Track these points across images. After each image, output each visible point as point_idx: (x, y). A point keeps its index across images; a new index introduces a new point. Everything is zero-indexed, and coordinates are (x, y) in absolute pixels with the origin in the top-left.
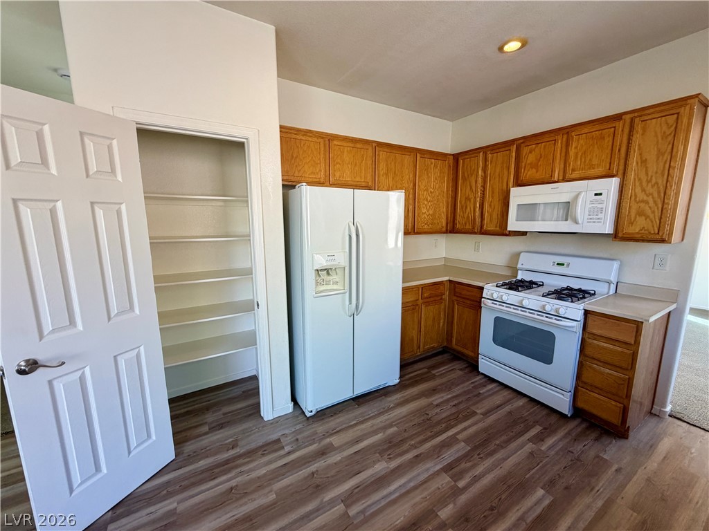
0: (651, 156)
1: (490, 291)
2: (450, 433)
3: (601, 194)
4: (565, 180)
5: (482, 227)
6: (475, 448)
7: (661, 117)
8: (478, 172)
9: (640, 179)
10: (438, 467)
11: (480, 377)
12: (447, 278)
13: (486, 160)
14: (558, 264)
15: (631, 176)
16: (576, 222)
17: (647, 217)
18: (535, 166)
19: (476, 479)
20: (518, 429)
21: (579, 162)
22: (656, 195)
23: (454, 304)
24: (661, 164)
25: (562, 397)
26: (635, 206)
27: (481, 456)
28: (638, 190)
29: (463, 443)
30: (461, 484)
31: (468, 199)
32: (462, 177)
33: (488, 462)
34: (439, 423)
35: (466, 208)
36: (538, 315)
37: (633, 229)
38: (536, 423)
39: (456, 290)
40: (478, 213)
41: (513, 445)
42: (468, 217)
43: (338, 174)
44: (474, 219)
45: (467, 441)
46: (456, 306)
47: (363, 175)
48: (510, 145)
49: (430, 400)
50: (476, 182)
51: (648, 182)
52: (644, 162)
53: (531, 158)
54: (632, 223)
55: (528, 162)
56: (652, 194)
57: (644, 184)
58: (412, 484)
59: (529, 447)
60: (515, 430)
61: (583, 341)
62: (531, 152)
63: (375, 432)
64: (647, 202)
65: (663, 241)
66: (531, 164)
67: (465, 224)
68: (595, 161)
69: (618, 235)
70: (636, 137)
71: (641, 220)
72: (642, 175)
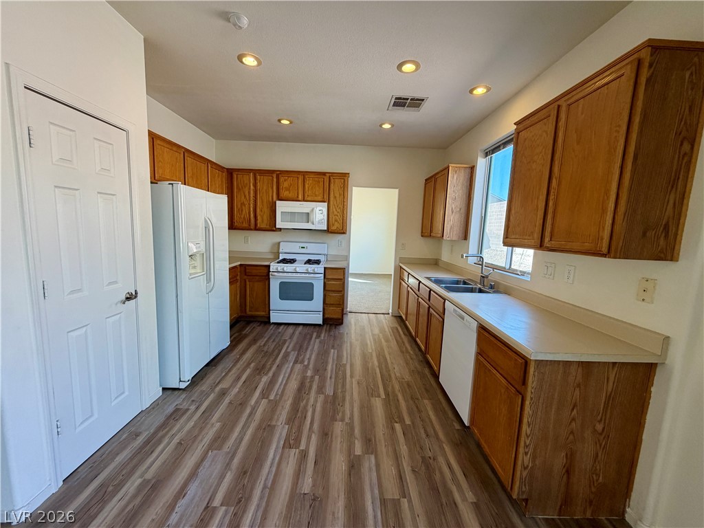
0: (337, 196)
1: (274, 266)
2: (283, 351)
4: (304, 200)
5: (256, 225)
6: (299, 351)
7: (339, 179)
8: (250, 186)
10: (291, 364)
11: (272, 326)
12: (239, 263)
13: (255, 179)
14: (302, 248)
15: (331, 203)
16: (314, 224)
17: (338, 222)
18: (288, 189)
19: (309, 359)
20: (308, 336)
21: (310, 192)
22: (340, 213)
23: (245, 282)
24: (341, 199)
25: (319, 315)
26: (333, 217)
28: (334, 210)
30: (306, 363)
31: (243, 204)
32: (237, 188)
33: (308, 352)
34: (273, 351)
35: (242, 211)
36: (304, 275)
37: (334, 228)
38: (313, 332)
39: (247, 271)
40: (252, 215)
41: (312, 343)
42: (244, 218)
43: (161, 171)
44: (250, 219)
45: (293, 350)
46: (248, 283)
47: (177, 174)
48: (272, 173)
49: (258, 344)
50: (249, 193)
51: (338, 206)
52: (335, 197)
53: (286, 184)
55: (284, 186)
57: (336, 207)
58: (287, 375)
59: (318, 341)
60: (308, 338)
61: (325, 283)
62: (285, 181)
63: (244, 370)
64: (338, 216)
65: (344, 233)
66: (286, 188)
67: (243, 223)
68: (317, 193)
69: (328, 231)
70: (332, 185)
71: (336, 223)
72: (335, 203)
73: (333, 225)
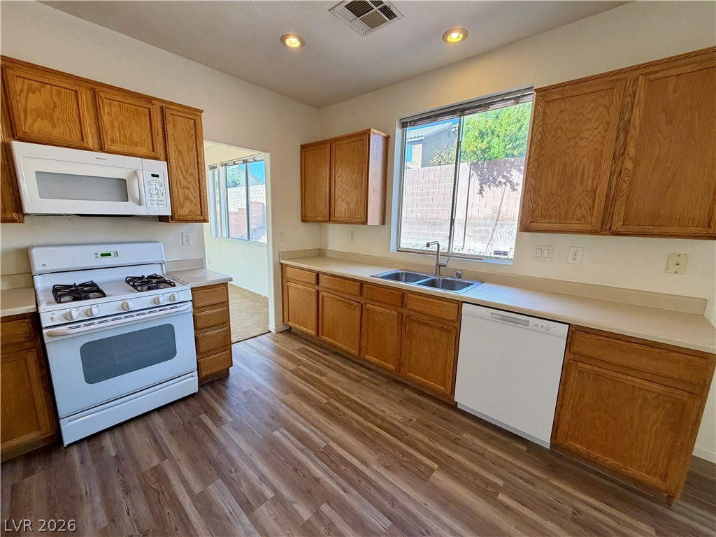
0: (184, 149)
3: (158, 176)
4: (102, 150)
6: (220, 475)
7: (185, 117)
9: (180, 168)
14: (102, 255)
15: (173, 162)
16: (140, 203)
17: (192, 202)
21: (118, 134)
22: (193, 183)
24: (192, 158)
25: (192, 378)
26: (181, 192)
27: (233, 470)
28: (181, 177)
29: (210, 487)
30: (269, 494)
36: (149, 313)
37: (184, 212)
41: (222, 440)
51: (187, 171)
52: (180, 152)
54: (182, 207)
56: (191, 182)
57: (185, 173)
60: (201, 434)
61: (194, 318)
64: (189, 189)
65: (204, 220)
68: (136, 139)
69: (174, 218)
70: (170, 127)
71: (188, 204)
72: (181, 164)
73: (182, 206)
